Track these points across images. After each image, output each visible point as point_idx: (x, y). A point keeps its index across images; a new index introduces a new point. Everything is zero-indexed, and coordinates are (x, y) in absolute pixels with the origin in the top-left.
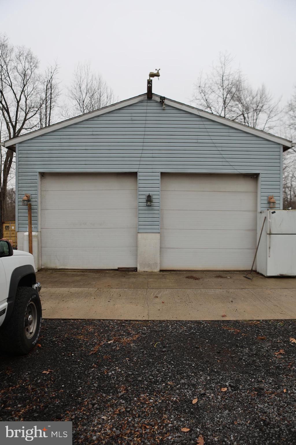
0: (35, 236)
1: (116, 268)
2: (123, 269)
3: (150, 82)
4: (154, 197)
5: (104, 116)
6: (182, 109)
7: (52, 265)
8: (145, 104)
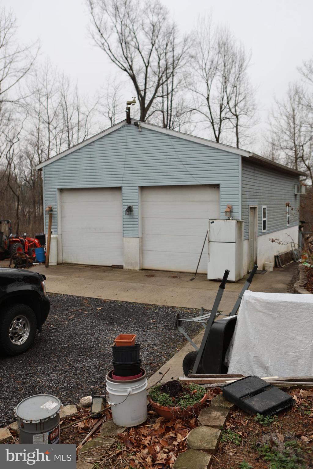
0: (53, 238)
1: (111, 265)
2: (115, 266)
3: (129, 109)
4: (134, 207)
5: (98, 141)
6: (154, 129)
7: (69, 261)
8: (126, 128)
